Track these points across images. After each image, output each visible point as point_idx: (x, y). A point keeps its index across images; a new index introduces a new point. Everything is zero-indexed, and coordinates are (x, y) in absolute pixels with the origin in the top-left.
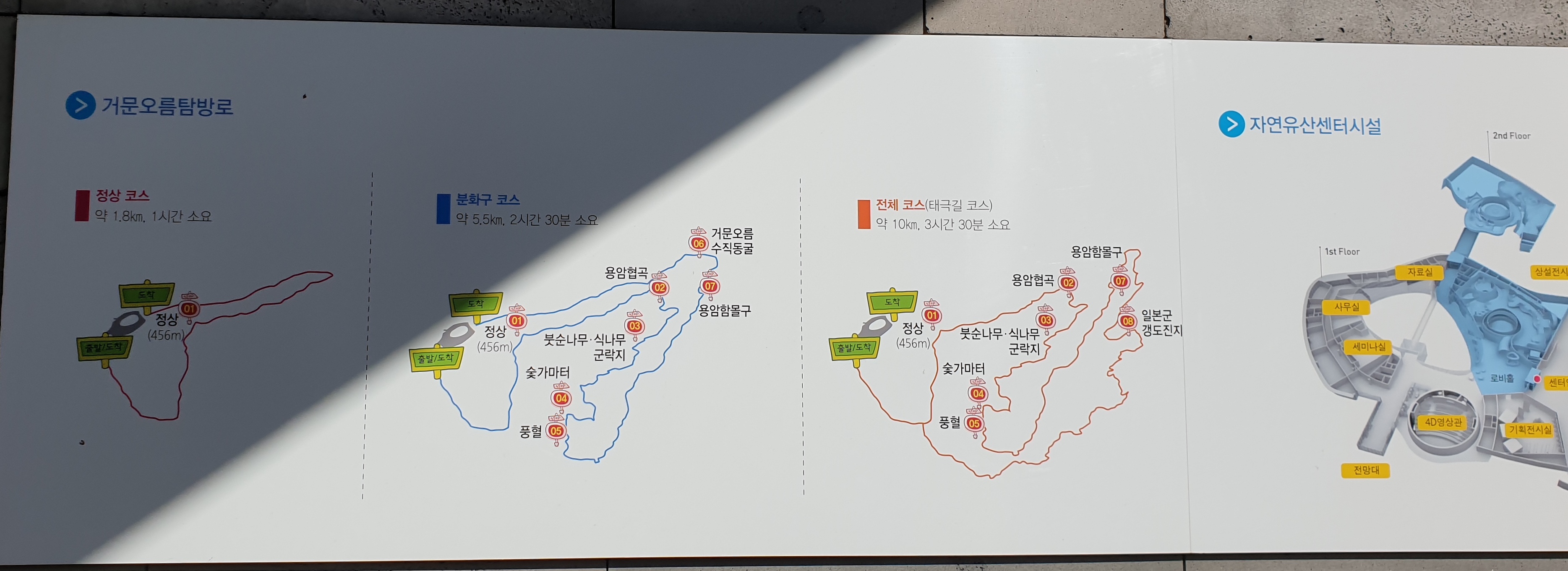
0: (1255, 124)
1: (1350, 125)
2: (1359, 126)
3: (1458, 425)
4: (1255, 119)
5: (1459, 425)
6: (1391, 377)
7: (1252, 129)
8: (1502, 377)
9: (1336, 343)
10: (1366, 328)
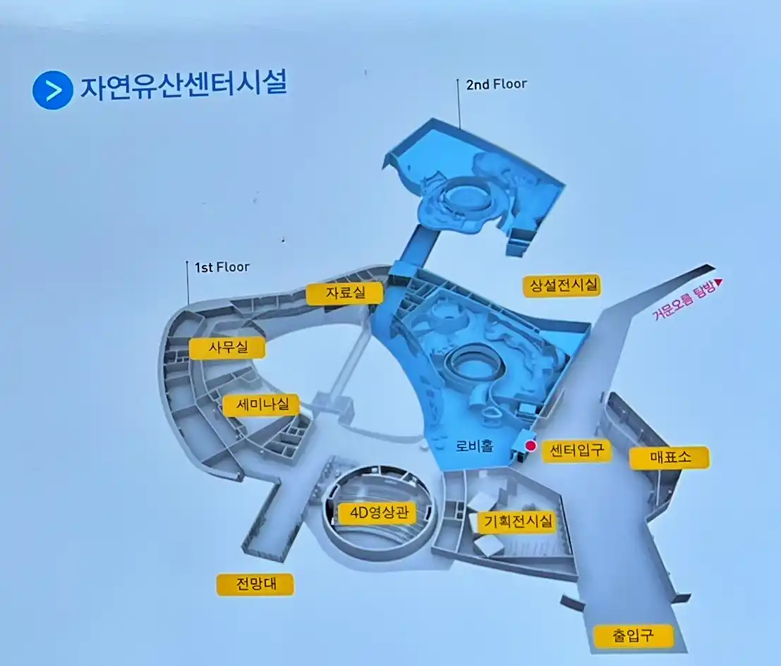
0: (89, 88)
1: (237, 82)
2: (253, 83)
3: (402, 516)
4: (89, 81)
5: (404, 516)
6: (297, 448)
7: (83, 95)
8: (474, 445)
9: (212, 400)
10: (258, 378)
